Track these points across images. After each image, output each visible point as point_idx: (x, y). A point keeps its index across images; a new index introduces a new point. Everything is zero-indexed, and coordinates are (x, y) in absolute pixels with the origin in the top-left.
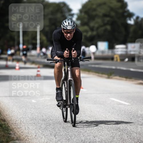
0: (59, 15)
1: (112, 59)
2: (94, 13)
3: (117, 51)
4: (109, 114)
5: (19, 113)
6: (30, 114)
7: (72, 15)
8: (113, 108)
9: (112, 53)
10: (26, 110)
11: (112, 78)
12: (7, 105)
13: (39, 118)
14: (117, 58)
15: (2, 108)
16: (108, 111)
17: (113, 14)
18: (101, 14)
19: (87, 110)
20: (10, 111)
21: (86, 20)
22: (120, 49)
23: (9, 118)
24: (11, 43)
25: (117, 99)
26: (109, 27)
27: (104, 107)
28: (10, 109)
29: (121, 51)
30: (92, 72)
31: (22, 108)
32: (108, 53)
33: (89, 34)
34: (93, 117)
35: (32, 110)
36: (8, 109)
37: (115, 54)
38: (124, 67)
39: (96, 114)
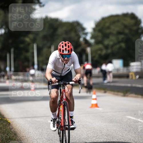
0: (73, 35)
1: (127, 76)
2: (108, 31)
3: (133, 69)
4: (126, 132)
5: (36, 134)
6: (47, 135)
7: (86, 34)
8: (129, 126)
9: (127, 71)
10: (42, 130)
11: (127, 96)
12: (23, 126)
13: (56, 139)
14: (132, 75)
15: (18, 129)
16: (125, 129)
17: (127, 31)
18: (115, 32)
19: (104, 129)
20: (26, 133)
21: (100, 39)
22: (135, 66)
23: (25, 139)
24: (26, 64)
25: (134, 117)
26: (123, 45)
27: (121, 125)
28: (26, 130)
29: (137, 68)
30: (108, 90)
31: (38, 129)
32: (123, 71)
33: (104, 52)
34: (109, 136)
35: (48, 130)
36: (24, 130)
37: (130, 72)
38: (139, 84)
39: (113, 133)
